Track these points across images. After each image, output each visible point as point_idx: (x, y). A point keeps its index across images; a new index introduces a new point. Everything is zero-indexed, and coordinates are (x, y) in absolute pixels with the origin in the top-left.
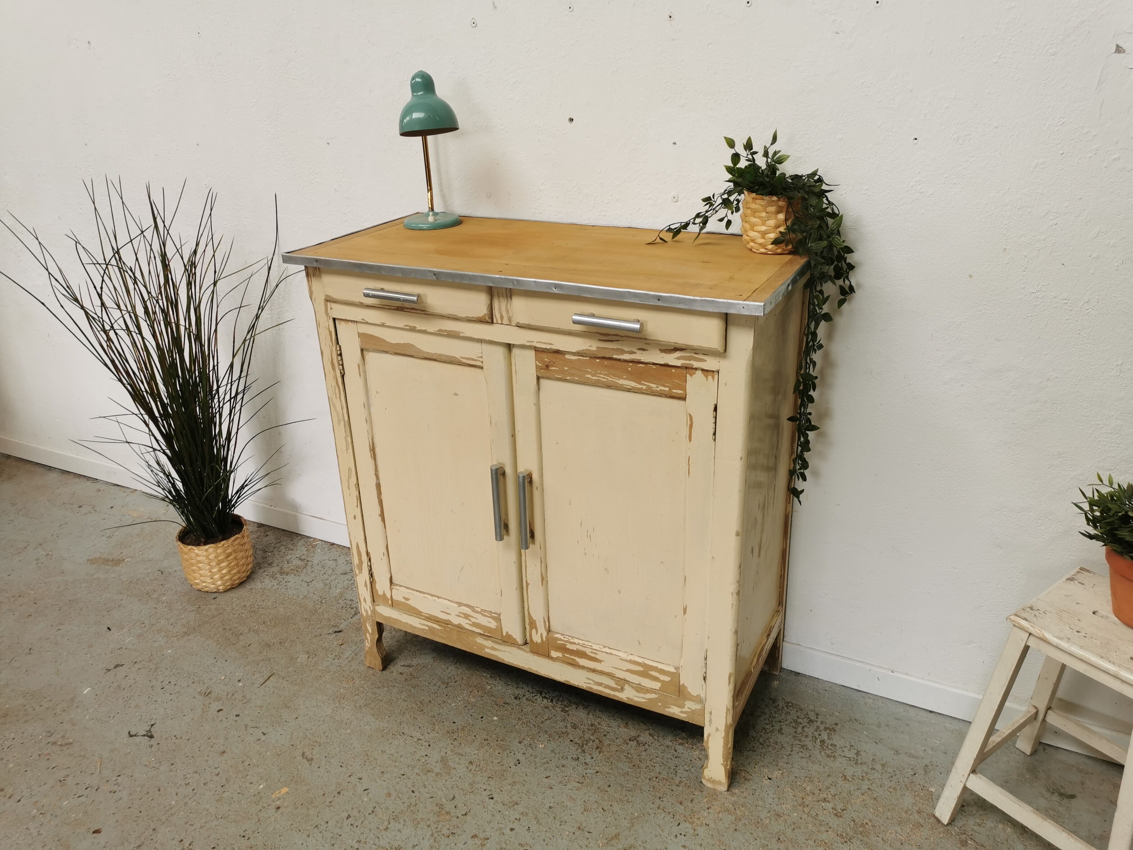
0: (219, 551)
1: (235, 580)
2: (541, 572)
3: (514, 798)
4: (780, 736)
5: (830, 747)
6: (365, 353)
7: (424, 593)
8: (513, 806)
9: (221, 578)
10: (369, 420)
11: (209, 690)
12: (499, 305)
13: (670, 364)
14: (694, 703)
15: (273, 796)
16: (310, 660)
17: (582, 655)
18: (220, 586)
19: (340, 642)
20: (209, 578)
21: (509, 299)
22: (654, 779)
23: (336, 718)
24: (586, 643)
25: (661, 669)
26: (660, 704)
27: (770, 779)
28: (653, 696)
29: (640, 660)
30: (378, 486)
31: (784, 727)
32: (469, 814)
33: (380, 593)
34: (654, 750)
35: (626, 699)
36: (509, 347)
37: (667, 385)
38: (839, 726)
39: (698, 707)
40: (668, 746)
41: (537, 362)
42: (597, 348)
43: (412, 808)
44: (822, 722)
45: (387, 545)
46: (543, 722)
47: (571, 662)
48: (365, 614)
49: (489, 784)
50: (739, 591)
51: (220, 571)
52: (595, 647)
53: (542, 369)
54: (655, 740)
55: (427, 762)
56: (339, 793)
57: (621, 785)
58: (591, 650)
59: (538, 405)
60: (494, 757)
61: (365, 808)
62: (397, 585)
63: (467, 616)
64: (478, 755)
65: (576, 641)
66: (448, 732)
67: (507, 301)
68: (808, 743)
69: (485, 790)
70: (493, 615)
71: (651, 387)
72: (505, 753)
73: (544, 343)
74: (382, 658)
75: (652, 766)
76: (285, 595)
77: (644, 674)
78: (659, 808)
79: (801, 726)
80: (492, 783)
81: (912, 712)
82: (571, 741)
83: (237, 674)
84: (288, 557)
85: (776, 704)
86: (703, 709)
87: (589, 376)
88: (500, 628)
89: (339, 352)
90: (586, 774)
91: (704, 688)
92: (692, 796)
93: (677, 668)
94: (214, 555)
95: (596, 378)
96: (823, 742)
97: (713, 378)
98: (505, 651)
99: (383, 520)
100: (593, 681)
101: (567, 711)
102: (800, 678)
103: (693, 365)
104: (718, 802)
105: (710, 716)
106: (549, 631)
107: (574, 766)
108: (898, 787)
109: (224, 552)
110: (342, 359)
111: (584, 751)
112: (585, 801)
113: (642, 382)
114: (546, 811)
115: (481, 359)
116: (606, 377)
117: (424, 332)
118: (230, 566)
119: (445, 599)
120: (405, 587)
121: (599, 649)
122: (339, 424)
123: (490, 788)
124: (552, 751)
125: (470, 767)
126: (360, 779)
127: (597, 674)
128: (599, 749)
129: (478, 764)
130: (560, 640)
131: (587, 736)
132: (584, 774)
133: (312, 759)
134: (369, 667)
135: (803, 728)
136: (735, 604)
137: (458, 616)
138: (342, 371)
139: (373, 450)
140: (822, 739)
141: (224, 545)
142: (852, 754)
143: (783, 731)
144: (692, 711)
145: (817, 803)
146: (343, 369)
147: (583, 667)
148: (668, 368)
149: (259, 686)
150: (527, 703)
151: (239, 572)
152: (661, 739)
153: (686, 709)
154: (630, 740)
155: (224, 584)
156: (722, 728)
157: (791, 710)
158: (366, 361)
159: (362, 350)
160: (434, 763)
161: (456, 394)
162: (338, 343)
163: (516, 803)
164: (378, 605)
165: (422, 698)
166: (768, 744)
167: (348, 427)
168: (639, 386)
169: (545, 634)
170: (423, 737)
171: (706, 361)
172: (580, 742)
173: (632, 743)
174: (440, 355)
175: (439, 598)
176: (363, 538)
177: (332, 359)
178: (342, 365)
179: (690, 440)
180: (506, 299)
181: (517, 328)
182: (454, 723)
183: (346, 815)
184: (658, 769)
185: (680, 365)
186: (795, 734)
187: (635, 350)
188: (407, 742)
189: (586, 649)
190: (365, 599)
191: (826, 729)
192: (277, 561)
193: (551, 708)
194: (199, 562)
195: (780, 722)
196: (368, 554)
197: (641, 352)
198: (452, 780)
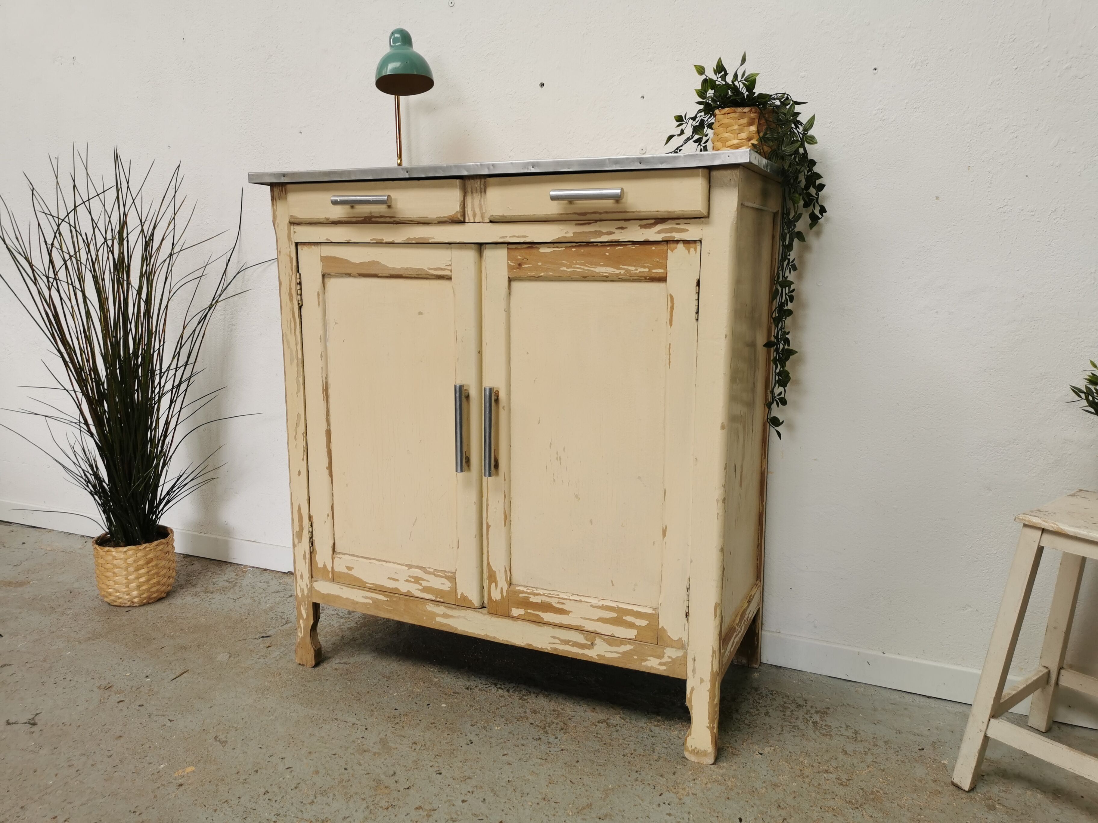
0: (140, 554)
1: (153, 593)
2: (504, 509)
3: (466, 774)
4: (767, 718)
5: (824, 727)
6: (326, 280)
7: (370, 559)
8: (466, 780)
9: (138, 587)
10: (324, 356)
11: (110, 685)
12: (473, 202)
13: (651, 239)
14: (675, 650)
15: (176, 775)
16: (232, 659)
17: (547, 607)
18: (135, 597)
19: (268, 645)
20: (124, 587)
21: (483, 194)
22: (629, 755)
23: (258, 707)
24: (552, 593)
25: (637, 611)
26: (635, 657)
27: (761, 754)
28: (628, 647)
29: (613, 605)
30: (328, 433)
31: (770, 711)
32: (412, 788)
33: (320, 565)
34: (627, 730)
35: (597, 657)
36: (480, 246)
37: (647, 265)
38: (832, 710)
39: (680, 653)
40: (642, 728)
41: (509, 262)
42: (574, 233)
43: (344, 784)
44: (812, 707)
45: (333, 505)
46: (498, 709)
47: (534, 619)
48: (300, 595)
49: (436, 761)
50: (725, 498)
51: (137, 578)
52: (562, 596)
53: (514, 269)
54: (627, 722)
55: (363, 743)
56: (257, 771)
57: (590, 760)
58: (557, 600)
59: (508, 311)
60: (442, 738)
61: (287, 784)
62: (340, 553)
63: (417, 580)
64: (424, 737)
65: (541, 592)
66: (389, 717)
67: (481, 195)
68: (799, 723)
69: (431, 766)
70: (448, 574)
71: (630, 271)
72: (456, 735)
73: (518, 237)
74: (315, 651)
75: (625, 744)
76: (208, 608)
77: (617, 622)
78: (636, 780)
79: (789, 710)
80: (440, 760)
81: (909, 698)
82: (532, 724)
83: (145, 671)
84: (214, 580)
85: (759, 692)
86: (686, 656)
87: (565, 268)
88: (454, 590)
89: (298, 281)
90: (550, 751)
91: (686, 628)
92: (674, 770)
93: (654, 609)
94: (133, 559)
95: (572, 270)
96: (815, 723)
97: (695, 250)
98: (458, 617)
99: (331, 474)
100: (559, 639)
101: (526, 700)
102: (782, 671)
103: (675, 237)
104: (704, 774)
105: (694, 664)
106: (511, 584)
107: (536, 745)
108: (907, 761)
109: (145, 556)
110: (301, 289)
111: (547, 733)
112: (549, 775)
113: (621, 266)
114: (504, 784)
115: (449, 268)
116: (582, 267)
117: (392, 243)
118: (150, 573)
119: (393, 563)
120: (349, 554)
121: (566, 597)
122: (291, 363)
123: (437, 765)
124: (510, 733)
125: (414, 746)
126: (282, 758)
127: (564, 629)
128: (564, 730)
129: (423, 744)
130: (523, 592)
131: (549, 720)
132: (548, 752)
133: (226, 742)
134: (300, 664)
135: (792, 711)
136: (720, 514)
137: (407, 581)
138: (300, 302)
139: (326, 390)
140: (815, 721)
141: (145, 548)
142: (850, 733)
143: (770, 714)
144: (673, 660)
145: (817, 774)
146: (301, 299)
147: (548, 624)
148: (647, 247)
149: (170, 681)
150: (480, 693)
151: (158, 583)
152: (634, 722)
153: (666, 659)
154: (599, 722)
155: (140, 595)
156: (707, 677)
157: (776, 697)
158: (327, 289)
159: (323, 276)
160: (371, 744)
161: (420, 313)
162: (298, 271)
163: (469, 778)
164: (316, 581)
165: (360, 689)
166: (755, 725)
167: (301, 365)
168: (617, 271)
169: (505, 587)
170: (360, 722)
171: (688, 230)
172: (542, 724)
173: (601, 724)
174: (407, 269)
175: (386, 562)
176: (307, 497)
177: (290, 289)
178: (301, 295)
179: (671, 324)
180: (479, 194)
181: (490, 224)
182: (396, 709)
183: (263, 790)
184: (632, 746)
185: (661, 240)
186: (783, 717)
187: (613, 230)
188: (340, 726)
189: (553, 599)
190: (302, 576)
191: (817, 712)
192: (202, 583)
193: (508, 697)
194: (115, 566)
195: (765, 706)
196: (310, 517)
197: (620, 231)
198: (392, 759)
